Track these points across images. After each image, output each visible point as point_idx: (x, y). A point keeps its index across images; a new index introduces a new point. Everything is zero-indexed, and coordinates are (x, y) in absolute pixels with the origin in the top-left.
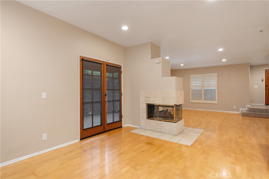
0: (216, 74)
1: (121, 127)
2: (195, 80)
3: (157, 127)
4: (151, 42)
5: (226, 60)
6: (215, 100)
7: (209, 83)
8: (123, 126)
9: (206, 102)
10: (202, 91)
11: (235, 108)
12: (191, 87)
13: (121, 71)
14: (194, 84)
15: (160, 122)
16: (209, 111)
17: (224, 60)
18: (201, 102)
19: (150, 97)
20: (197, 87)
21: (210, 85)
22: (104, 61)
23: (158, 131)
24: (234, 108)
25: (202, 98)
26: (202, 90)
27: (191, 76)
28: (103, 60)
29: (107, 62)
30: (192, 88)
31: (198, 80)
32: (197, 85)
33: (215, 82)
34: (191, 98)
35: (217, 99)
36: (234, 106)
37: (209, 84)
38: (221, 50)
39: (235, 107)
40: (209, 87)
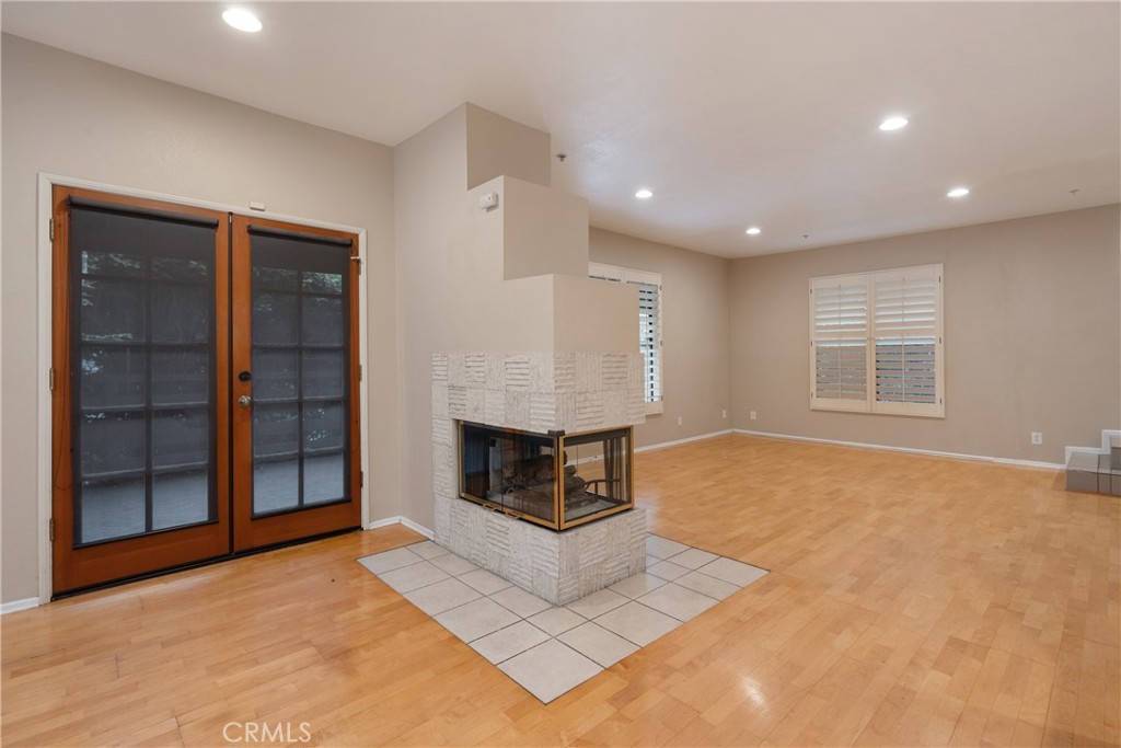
0: (938, 270)
1: (359, 528)
2: (832, 304)
3: (490, 546)
4: (467, 103)
5: (970, 191)
6: (928, 397)
7: (903, 315)
8: (365, 524)
9: (886, 407)
10: (868, 353)
11: (1040, 442)
12: (813, 338)
13: (358, 261)
14: (824, 324)
15: (499, 522)
16: (900, 452)
17: (959, 193)
18: (863, 410)
19: (463, 388)
20: (841, 334)
21: (904, 324)
22: (231, 213)
23: (493, 565)
24: (1034, 442)
25: (868, 389)
26: (864, 348)
27: (817, 284)
28: (224, 206)
29: (250, 218)
30: (817, 342)
31: (848, 303)
32: (840, 327)
33: (932, 311)
34: (813, 389)
35: (939, 392)
36: (1034, 434)
37: (900, 320)
38: (894, 123)
39: (1040, 438)
40: (902, 333)
